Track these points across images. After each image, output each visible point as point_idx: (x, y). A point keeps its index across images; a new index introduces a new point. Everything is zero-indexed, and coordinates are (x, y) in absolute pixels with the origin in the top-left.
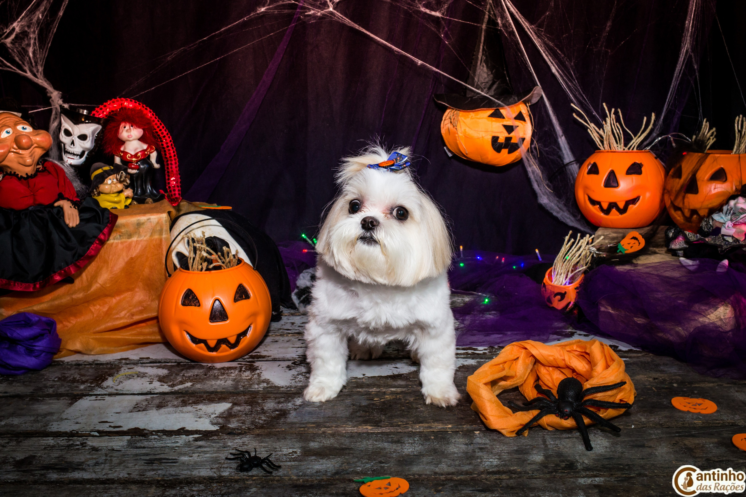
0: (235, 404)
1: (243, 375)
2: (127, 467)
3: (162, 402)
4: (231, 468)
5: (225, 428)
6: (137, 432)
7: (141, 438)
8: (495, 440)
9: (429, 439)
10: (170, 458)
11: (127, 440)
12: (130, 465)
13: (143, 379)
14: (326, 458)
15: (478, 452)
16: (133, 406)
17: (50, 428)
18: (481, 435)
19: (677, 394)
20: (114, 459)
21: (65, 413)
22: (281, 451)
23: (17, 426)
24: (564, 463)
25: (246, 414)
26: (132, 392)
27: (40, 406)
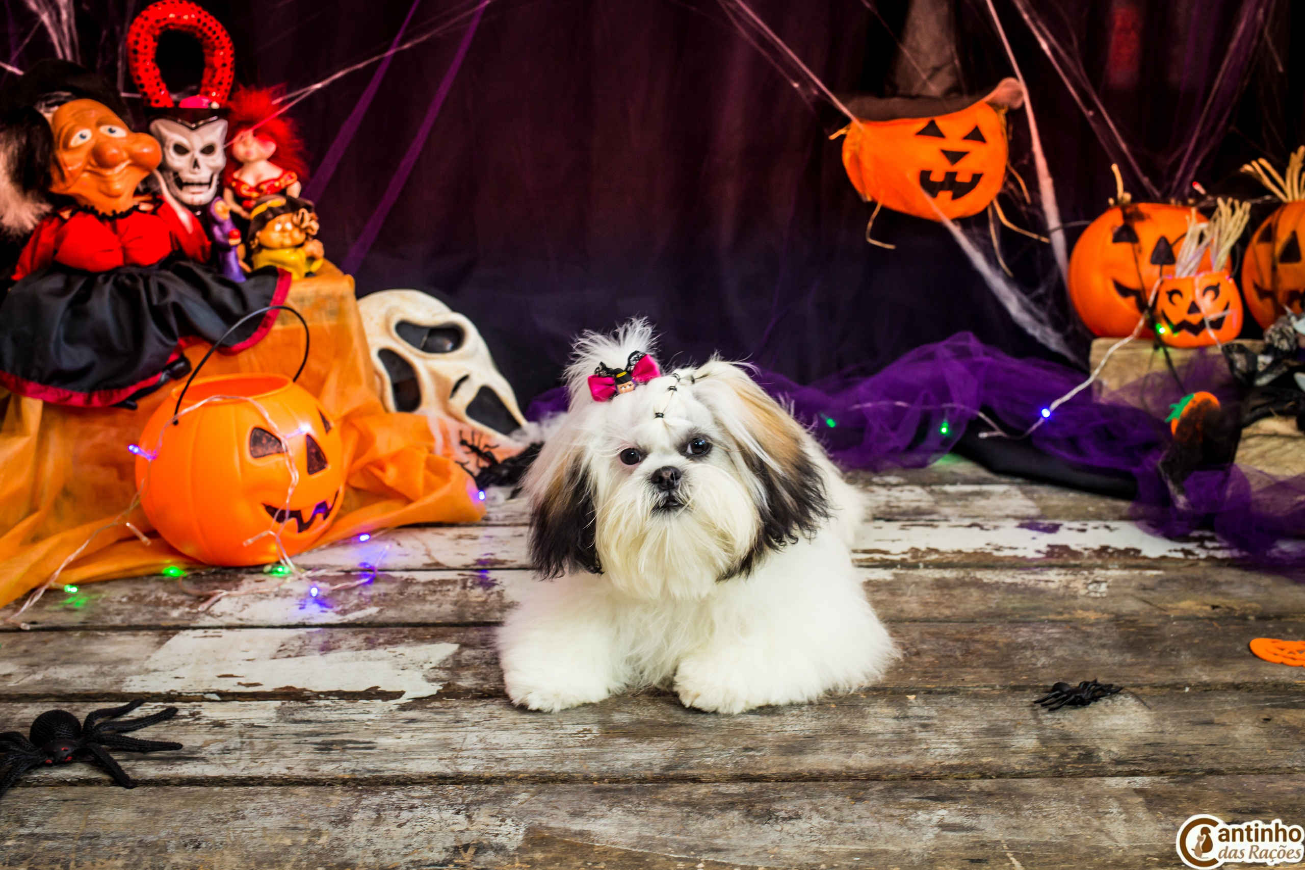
0: (464, 645)
1: (470, 595)
2: (284, 757)
3: (328, 642)
4: (475, 758)
5: (452, 688)
6: (289, 694)
7: (301, 704)
8: (946, 711)
9: (828, 709)
10: (361, 740)
11: (276, 708)
12: (288, 753)
13: (287, 601)
14: (647, 741)
15: (920, 732)
16: (277, 647)
17: (128, 686)
18: (920, 701)
19: (1258, 634)
20: (256, 741)
21: (152, 659)
22: (562, 729)
23: (66, 683)
24: (1076, 753)
25: (487, 663)
26: (269, 623)
27: (103, 647)
